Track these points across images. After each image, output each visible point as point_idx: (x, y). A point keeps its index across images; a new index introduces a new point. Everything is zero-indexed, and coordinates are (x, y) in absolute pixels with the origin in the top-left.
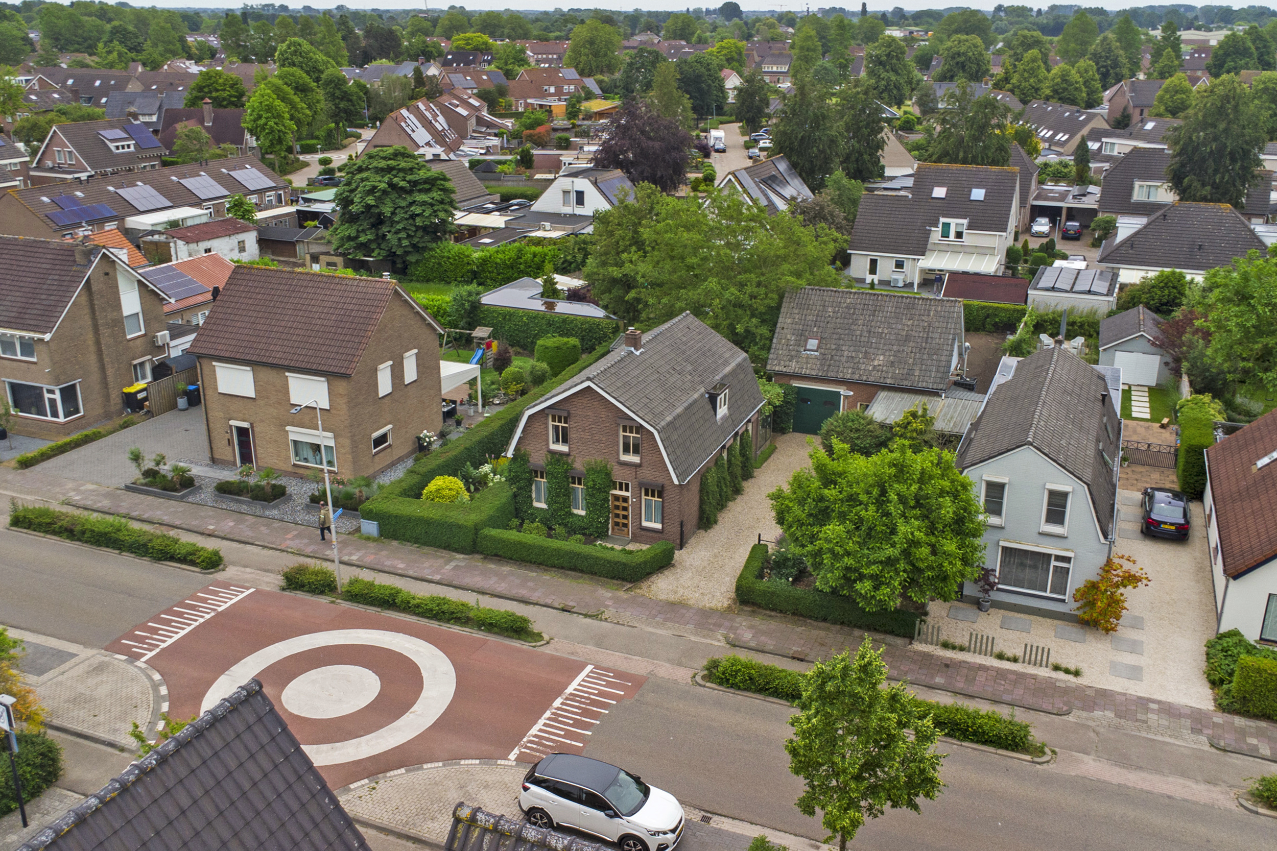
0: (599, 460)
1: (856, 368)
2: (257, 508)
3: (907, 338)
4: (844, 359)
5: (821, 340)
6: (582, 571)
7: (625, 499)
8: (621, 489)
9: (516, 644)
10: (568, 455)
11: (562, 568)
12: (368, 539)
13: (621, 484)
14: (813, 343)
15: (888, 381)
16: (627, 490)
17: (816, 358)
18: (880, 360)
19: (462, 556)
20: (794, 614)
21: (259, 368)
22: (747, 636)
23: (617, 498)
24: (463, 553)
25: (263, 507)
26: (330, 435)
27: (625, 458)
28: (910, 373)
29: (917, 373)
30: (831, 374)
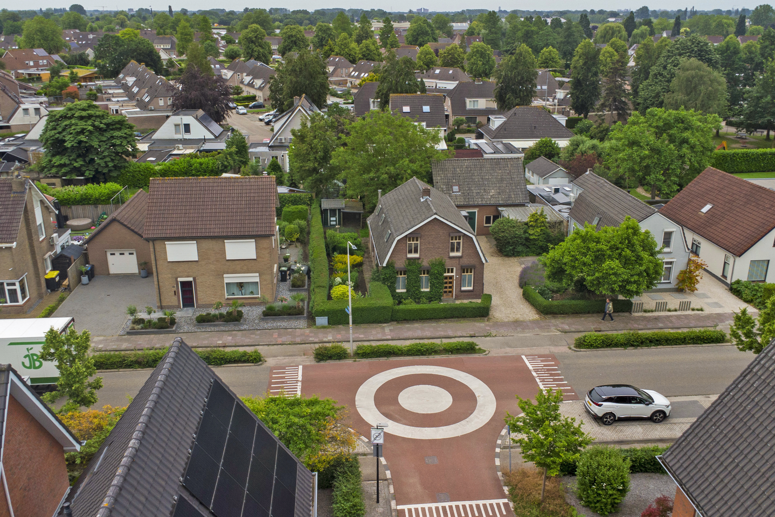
0: (437, 258)
1: (482, 199)
2: (231, 326)
3: (502, 180)
4: (475, 194)
5: (459, 186)
6: (458, 317)
7: (451, 277)
8: (448, 272)
9: (476, 356)
10: (418, 259)
11: (445, 318)
12: (324, 327)
13: (448, 269)
14: (456, 188)
15: (501, 202)
16: (452, 272)
17: (460, 195)
18: (492, 192)
19: (386, 325)
20: (573, 313)
21: (200, 241)
22: (566, 327)
23: (446, 278)
24: (385, 323)
25: (235, 325)
26: (257, 274)
27: (452, 254)
28: (510, 197)
29: (513, 196)
30: (471, 203)
